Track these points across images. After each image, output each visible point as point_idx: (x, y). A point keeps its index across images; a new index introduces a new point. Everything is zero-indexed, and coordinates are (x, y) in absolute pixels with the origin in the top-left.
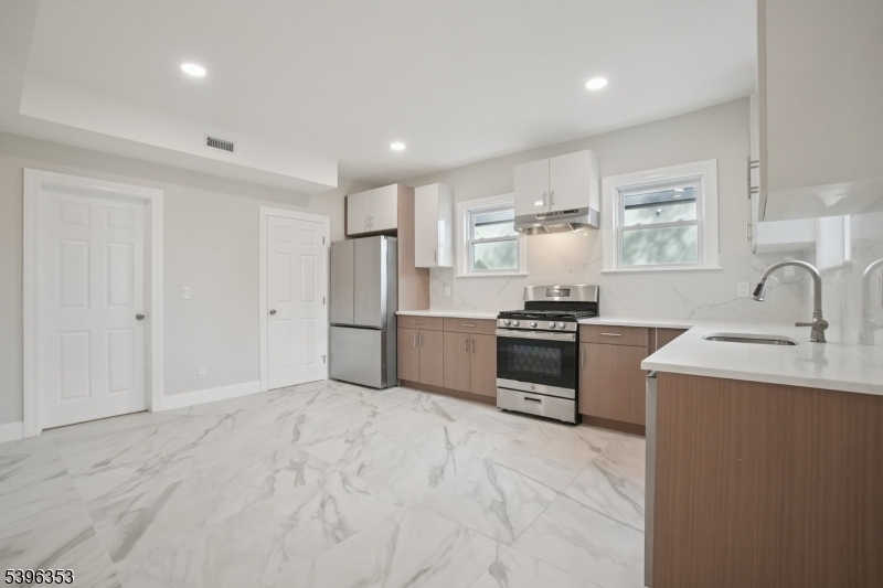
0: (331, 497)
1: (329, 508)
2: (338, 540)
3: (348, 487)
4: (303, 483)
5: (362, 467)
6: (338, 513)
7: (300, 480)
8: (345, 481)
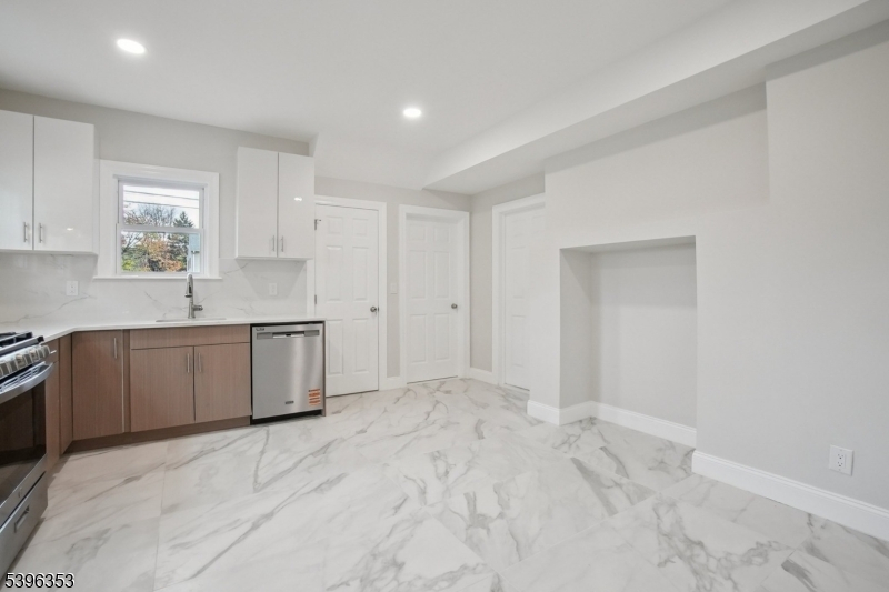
0: (440, 479)
1: (442, 470)
2: (438, 452)
3: (422, 485)
4: (466, 495)
5: (398, 508)
6: (436, 466)
7: (471, 501)
8: (423, 492)
